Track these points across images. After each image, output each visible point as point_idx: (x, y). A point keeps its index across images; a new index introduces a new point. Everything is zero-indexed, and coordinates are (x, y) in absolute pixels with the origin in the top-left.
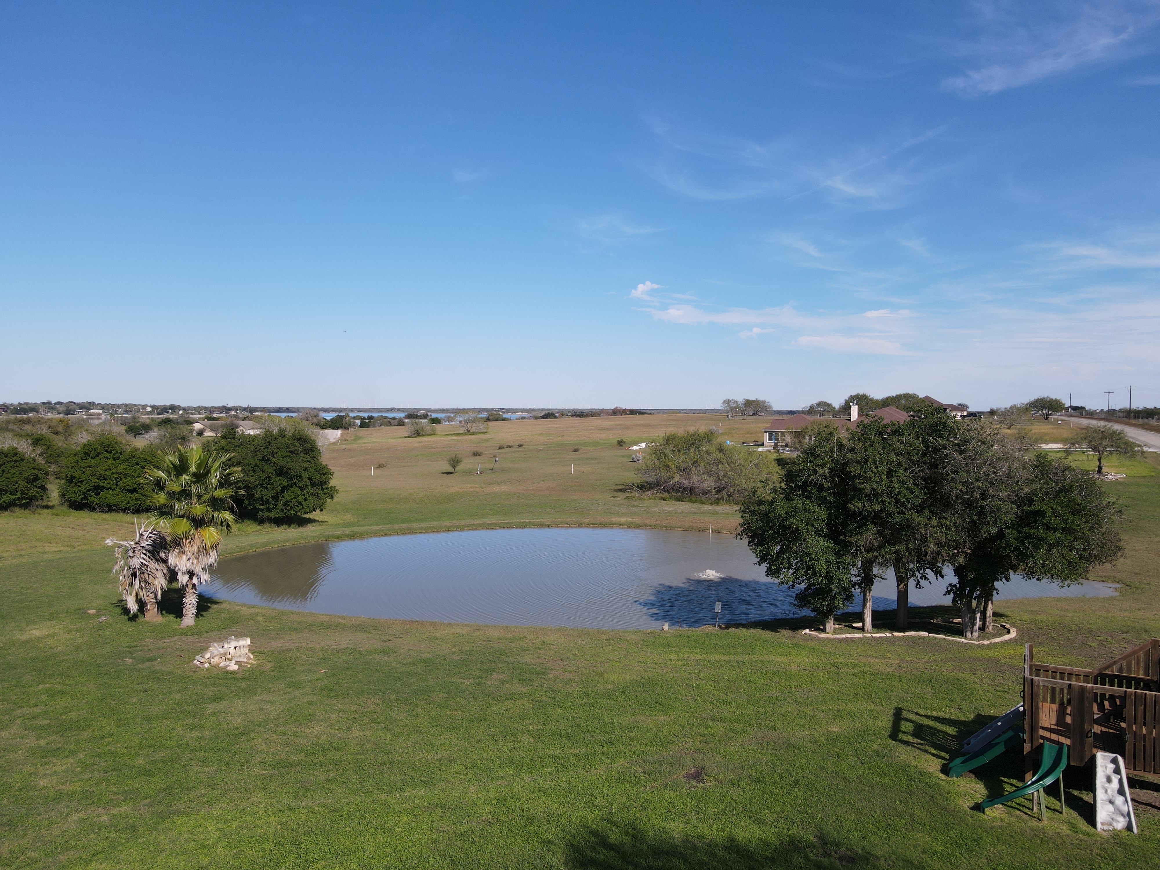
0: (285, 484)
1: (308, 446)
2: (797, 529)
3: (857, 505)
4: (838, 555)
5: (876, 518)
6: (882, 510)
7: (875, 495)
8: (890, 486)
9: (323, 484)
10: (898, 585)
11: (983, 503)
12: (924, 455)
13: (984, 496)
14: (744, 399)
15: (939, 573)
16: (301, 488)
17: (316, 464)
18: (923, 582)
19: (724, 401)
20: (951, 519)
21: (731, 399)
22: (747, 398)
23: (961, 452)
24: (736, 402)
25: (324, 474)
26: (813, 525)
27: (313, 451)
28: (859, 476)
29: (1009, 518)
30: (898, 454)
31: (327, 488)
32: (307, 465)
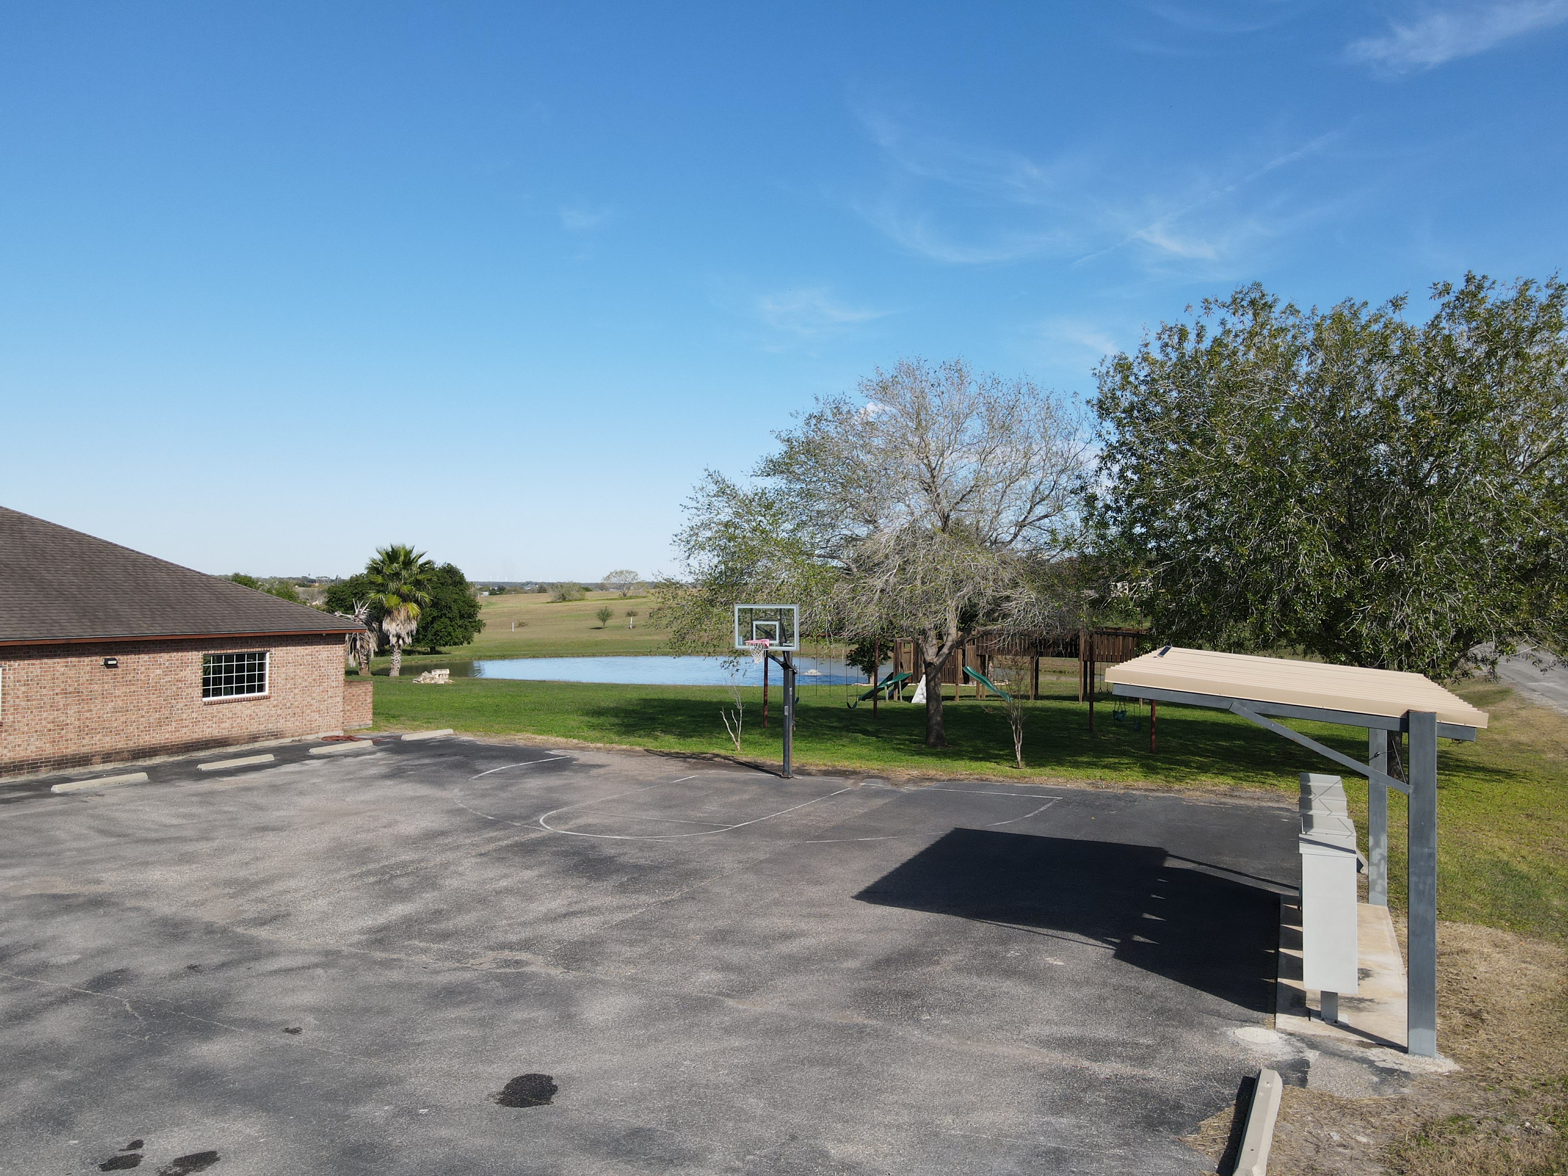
0: (435, 614)
1: (458, 579)
9: (471, 616)
16: (451, 619)
17: (464, 597)
25: (472, 607)
27: (462, 584)
31: (475, 622)
32: (456, 597)
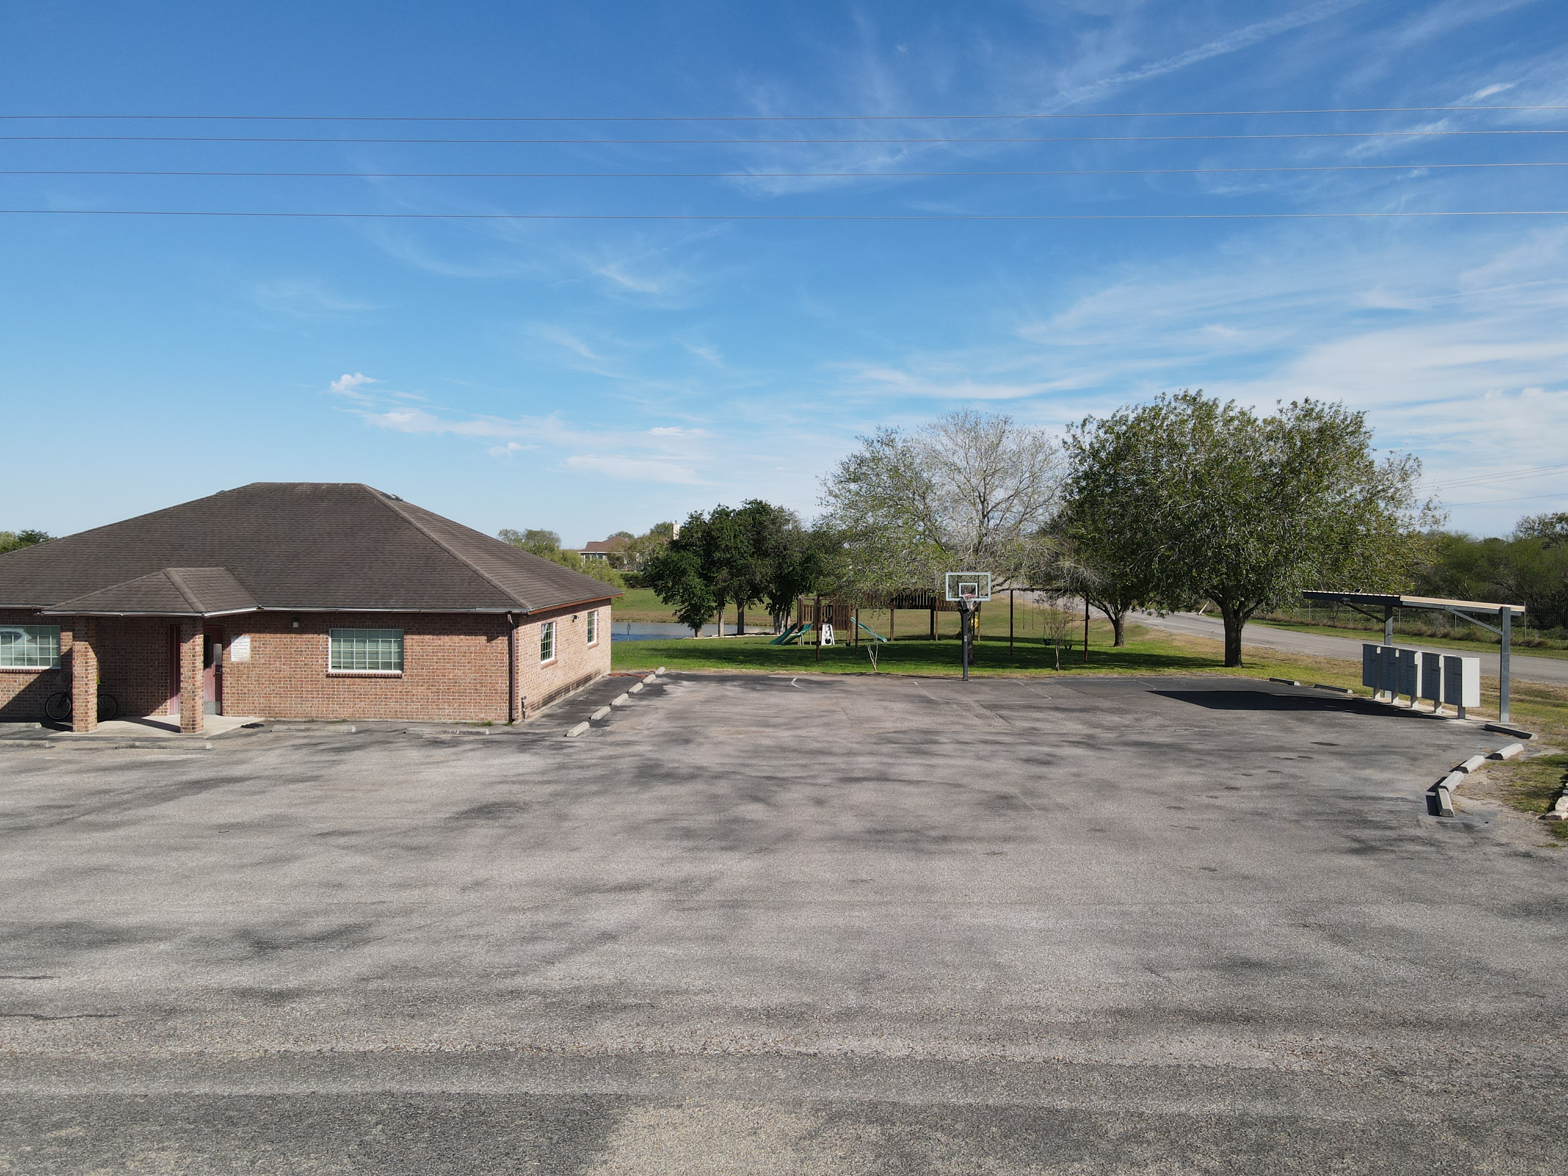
2: (685, 568)
3: (717, 555)
4: (706, 586)
5: (728, 563)
6: (731, 558)
7: (727, 549)
8: (735, 542)
10: (738, 609)
11: (785, 553)
12: (753, 527)
13: (785, 549)
14: (526, 530)
15: (761, 601)
18: (752, 606)
19: (501, 532)
20: (768, 561)
21: (509, 529)
22: (529, 529)
23: (773, 524)
24: (515, 533)
26: (693, 566)
28: (719, 537)
29: (798, 559)
30: (739, 526)
